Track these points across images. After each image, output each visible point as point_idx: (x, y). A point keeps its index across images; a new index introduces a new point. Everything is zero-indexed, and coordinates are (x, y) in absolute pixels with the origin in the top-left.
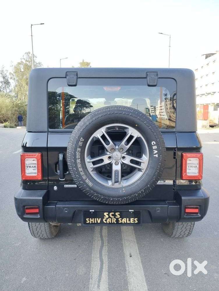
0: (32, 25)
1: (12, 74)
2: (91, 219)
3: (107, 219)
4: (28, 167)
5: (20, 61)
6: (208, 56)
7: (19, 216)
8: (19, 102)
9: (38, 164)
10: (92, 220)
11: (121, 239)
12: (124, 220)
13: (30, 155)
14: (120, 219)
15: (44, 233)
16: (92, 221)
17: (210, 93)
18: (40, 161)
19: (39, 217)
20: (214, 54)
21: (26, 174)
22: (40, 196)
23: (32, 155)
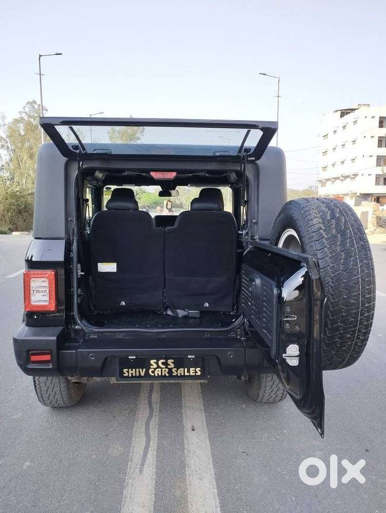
0: (40, 56)
1: (4, 139)
2: (130, 370)
3: (155, 369)
4: (35, 292)
5: (17, 116)
6: (344, 113)
7: (21, 366)
8: (18, 189)
9: (50, 287)
10: (132, 372)
11: (181, 407)
12: (181, 371)
13: (38, 274)
14: (174, 370)
15: (58, 396)
16: (132, 374)
17: (348, 176)
18: (53, 281)
19: (51, 367)
20: (354, 110)
21: (32, 303)
22: (53, 336)
23: (41, 274)
